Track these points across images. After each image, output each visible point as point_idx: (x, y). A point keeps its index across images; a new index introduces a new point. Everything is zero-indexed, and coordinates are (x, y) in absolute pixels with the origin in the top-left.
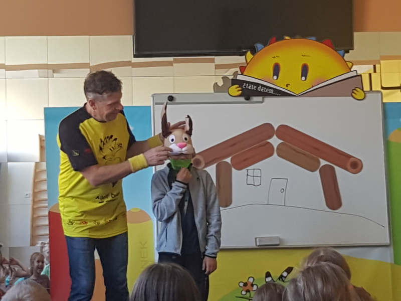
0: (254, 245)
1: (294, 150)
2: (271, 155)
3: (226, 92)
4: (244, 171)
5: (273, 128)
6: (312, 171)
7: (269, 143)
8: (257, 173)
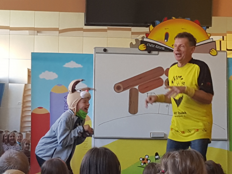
0: (150, 137)
2: (162, 85)
3: (137, 48)
4: (146, 94)
5: (163, 69)
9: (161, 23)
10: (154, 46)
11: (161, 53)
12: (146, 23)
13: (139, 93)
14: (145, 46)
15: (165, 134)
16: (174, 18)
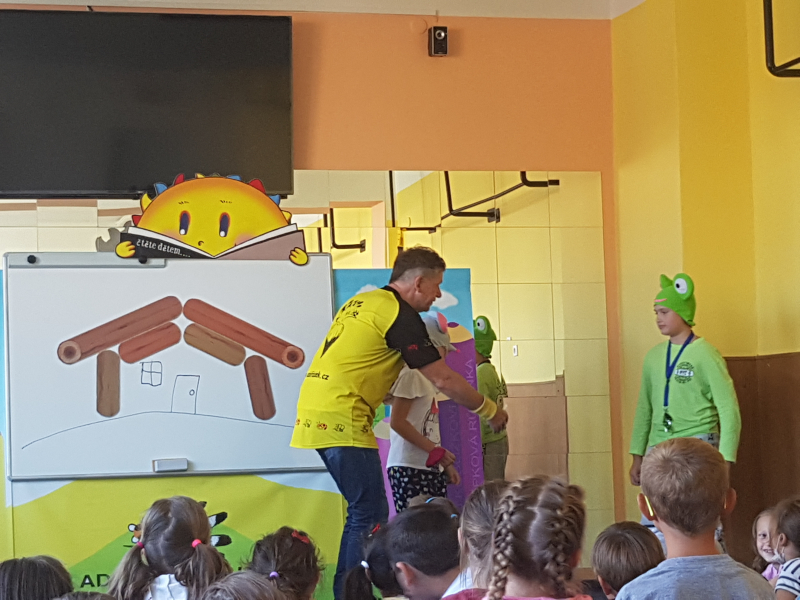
0: (151, 470)
1: (208, 334)
2: (177, 341)
3: (112, 251)
4: (138, 364)
5: (179, 303)
6: (234, 365)
7: (173, 324)
8: (156, 367)
9: (171, 189)
10: (154, 245)
11: (171, 263)
12: (134, 189)
13: (122, 362)
14: (132, 247)
15: (189, 463)
16: (199, 176)
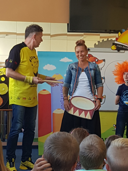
9: (126, 31)
10: (122, 46)
11: (126, 52)
14: (116, 47)
